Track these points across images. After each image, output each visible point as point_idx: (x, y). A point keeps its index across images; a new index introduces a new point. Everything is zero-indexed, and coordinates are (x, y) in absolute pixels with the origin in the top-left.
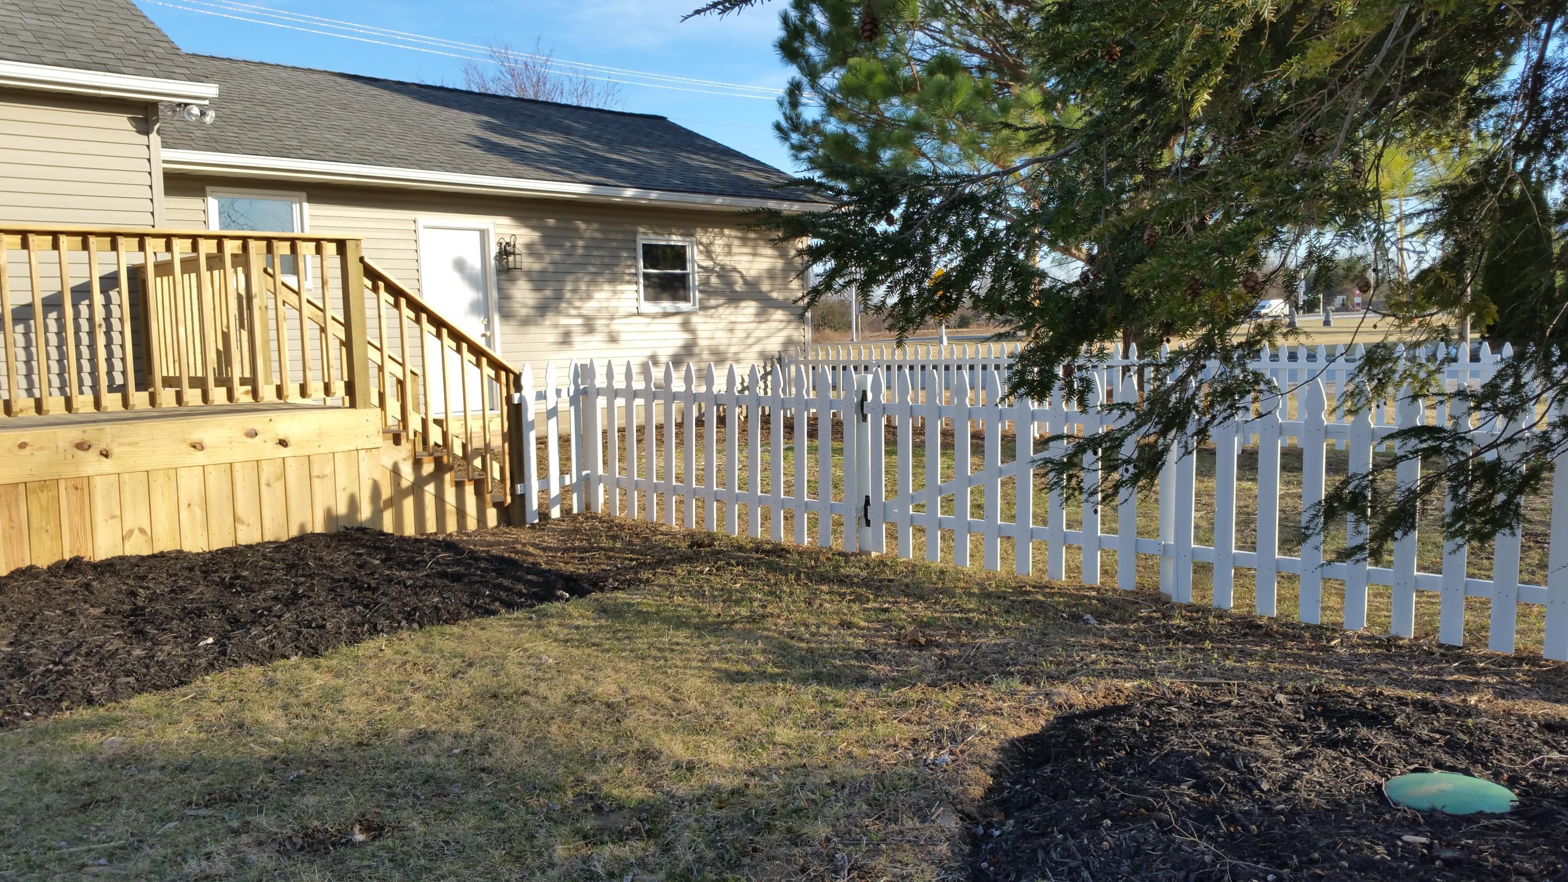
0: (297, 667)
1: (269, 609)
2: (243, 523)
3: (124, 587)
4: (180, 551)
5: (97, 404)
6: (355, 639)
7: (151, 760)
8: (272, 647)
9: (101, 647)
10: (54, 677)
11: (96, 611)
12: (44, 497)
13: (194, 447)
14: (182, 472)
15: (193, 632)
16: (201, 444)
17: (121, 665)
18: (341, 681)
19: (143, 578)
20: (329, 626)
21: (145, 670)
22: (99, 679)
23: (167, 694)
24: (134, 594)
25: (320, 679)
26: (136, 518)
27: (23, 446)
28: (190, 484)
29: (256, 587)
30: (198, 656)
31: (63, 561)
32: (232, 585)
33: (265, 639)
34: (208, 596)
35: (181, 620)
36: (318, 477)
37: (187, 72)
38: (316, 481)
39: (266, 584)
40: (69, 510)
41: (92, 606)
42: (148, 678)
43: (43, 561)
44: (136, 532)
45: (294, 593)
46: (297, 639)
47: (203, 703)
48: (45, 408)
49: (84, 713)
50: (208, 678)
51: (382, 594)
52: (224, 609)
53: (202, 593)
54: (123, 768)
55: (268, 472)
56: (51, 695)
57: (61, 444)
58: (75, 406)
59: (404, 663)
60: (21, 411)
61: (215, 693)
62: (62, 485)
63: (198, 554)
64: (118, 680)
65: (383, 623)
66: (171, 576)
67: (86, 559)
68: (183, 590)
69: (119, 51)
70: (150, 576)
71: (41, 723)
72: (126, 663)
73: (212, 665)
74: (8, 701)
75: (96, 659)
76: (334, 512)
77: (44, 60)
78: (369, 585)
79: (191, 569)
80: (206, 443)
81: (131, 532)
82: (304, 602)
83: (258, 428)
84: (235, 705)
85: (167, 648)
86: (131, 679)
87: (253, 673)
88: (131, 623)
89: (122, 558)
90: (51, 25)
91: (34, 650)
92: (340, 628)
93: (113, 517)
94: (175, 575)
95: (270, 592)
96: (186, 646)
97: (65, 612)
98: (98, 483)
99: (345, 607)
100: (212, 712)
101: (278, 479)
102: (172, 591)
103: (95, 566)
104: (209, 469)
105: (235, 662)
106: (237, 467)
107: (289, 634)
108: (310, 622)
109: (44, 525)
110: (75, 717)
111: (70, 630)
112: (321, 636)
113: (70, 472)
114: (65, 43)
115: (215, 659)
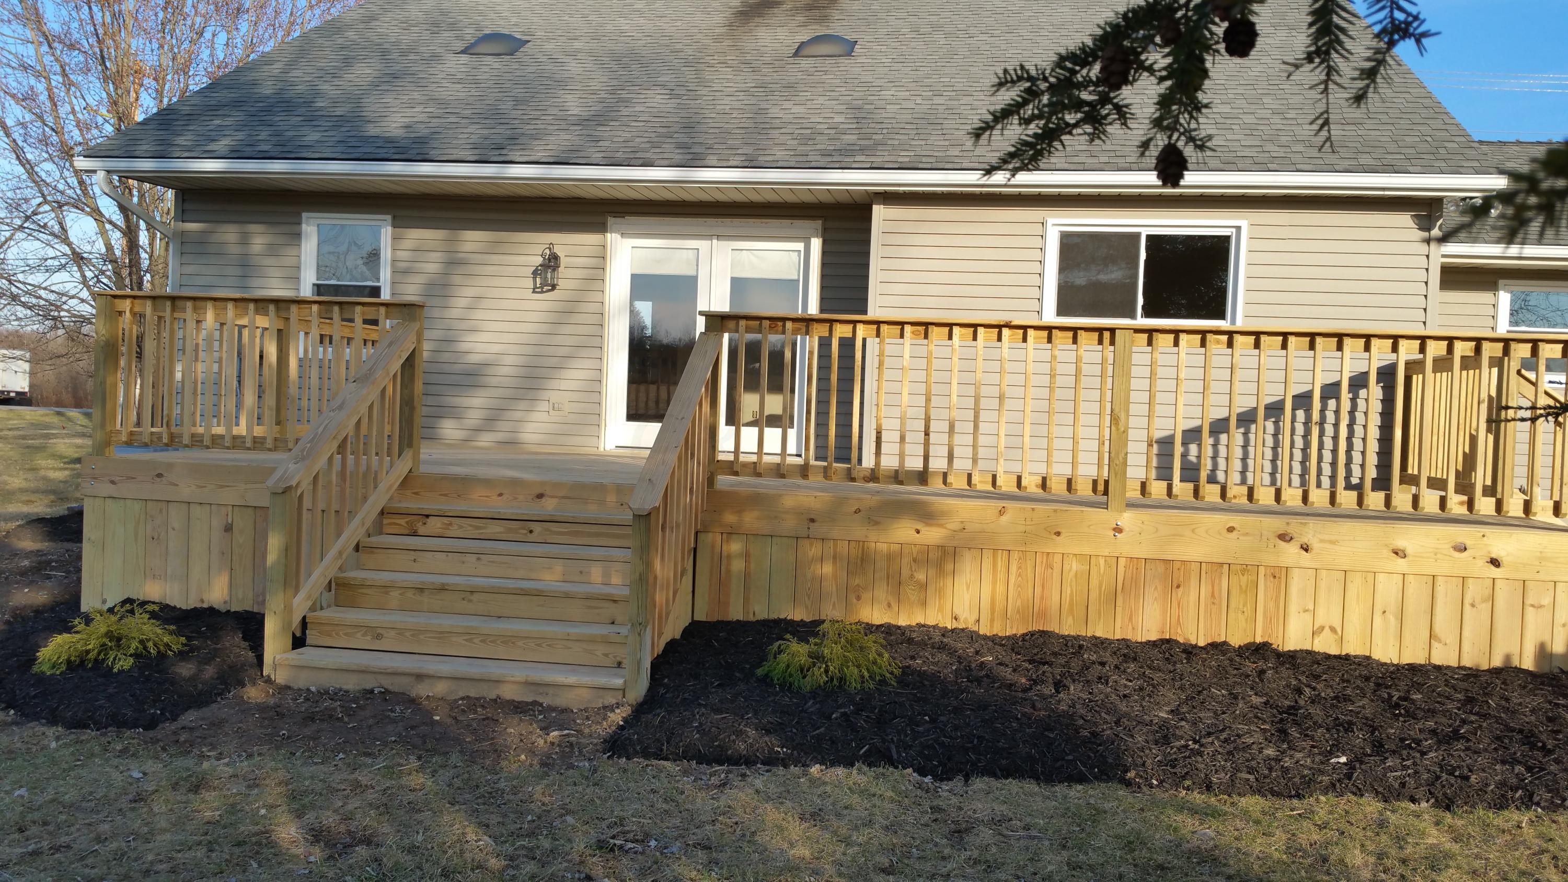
0: (1418, 816)
1: (1418, 742)
2: (1440, 641)
3: (1294, 683)
4: (1368, 658)
5: (1305, 498)
6: (1500, 805)
7: (1225, 865)
8: (1403, 785)
9: (1239, 736)
10: (1187, 754)
11: (1256, 700)
12: (1244, 579)
13: (1396, 553)
14: (1381, 577)
15: (1333, 745)
16: (1403, 551)
17: (1248, 760)
18: (1456, 847)
19: (1317, 677)
20: (1473, 779)
21: (1267, 772)
22: (1224, 768)
23: (1278, 802)
24: (1299, 691)
25: (1434, 837)
26: (1328, 614)
27: (1231, 530)
28: (1387, 588)
29: (1420, 714)
30: (1322, 772)
31: (1254, 643)
32: (1397, 706)
33: (1398, 774)
34: (1368, 712)
35: (1328, 730)
36: (1532, 606)
37: (1476, 164)
38: (1530, 611)
39: (1432, 712)
40: (1265, 595)
41: (1256, 694)
42: (1268, 780)
43: (1237, 640)
44: (1327, 630)
45: (1456, 732)
46: (1433, 784)
47: (1305, 824)
48: (1255, 497)
49: (1197, 797)
50: (1323, 798)
51: (1555, 760)
52: (1373, 729)
53: (1363, 707)
54: (1199, 863)
55: (1474, 591)
56: (1178, 770)
57: (1265, 533)
58: (1283, 498)
59: (1543, 852)
60: (1235, 497)
61: (1322, 814)
62: (1262, 570)
63: (1386, 664)
64: (1239, 775)
65: (1542, 794)
66: (1344, 681)
67: (1274, 646)
68: (1347, 699)
69: (1412, 151)
70: (1324, 677)
71: (1159, 794)
72: (1253, 759)
73: (1334, 785)
74: (1144, 765)
75: (1230, 747)
76: (1549, 649)
77: (1337, 168)
78: (1544, 745)
79: (1367, 679)
80: (1409, 551)
81: (1322, 628)
82: (1460, 745)
83: (1469, 543)
84: (1333, 835)
85: (1298, 755)
86: (1251, 777)
87: (1371, 806)
88: (1282, 720)
89: (1309, 652)
90: (1354, 133)
91: (1183, 723)
92: (1487, 785)
93: (1306, 611)
94: (1348, 681)
95: (1431, 724)
96: (1317, 759)
97: (1231, 694)
98: (1296, 575)
99: (1503, 762)
100: (1308, 835)
101: (1484, 601)
102: (1336, 698)
103: (1279, 655)
104: (1410, 578)
105: (1360, 789)
106: (1440, 581)
107: (1425, 776)
108: (1454, 769)
109: (1241, 607)
110: (1189, 798)
111: (1224, 713)
112: (1461, 788)
113: (1270, 559)
114: (1361, 149)
115: (1339, 781)
